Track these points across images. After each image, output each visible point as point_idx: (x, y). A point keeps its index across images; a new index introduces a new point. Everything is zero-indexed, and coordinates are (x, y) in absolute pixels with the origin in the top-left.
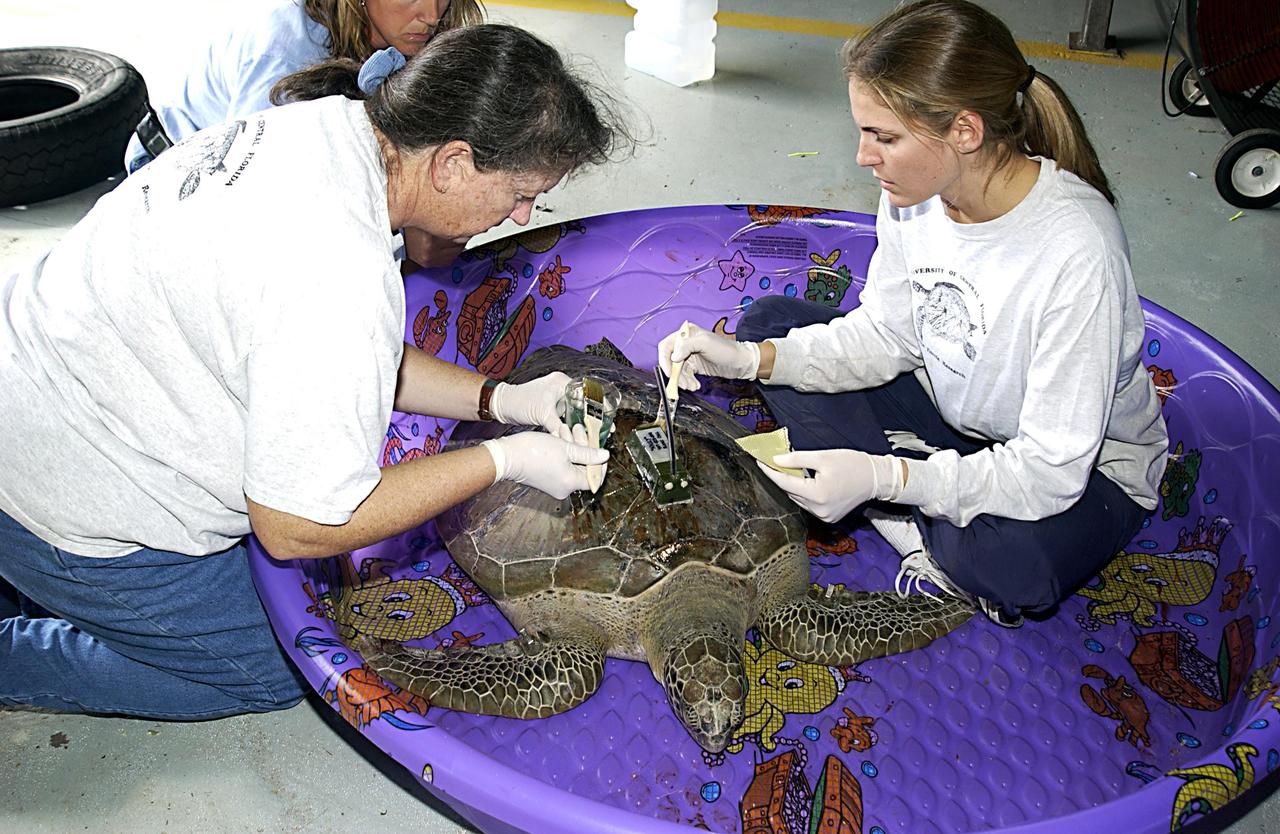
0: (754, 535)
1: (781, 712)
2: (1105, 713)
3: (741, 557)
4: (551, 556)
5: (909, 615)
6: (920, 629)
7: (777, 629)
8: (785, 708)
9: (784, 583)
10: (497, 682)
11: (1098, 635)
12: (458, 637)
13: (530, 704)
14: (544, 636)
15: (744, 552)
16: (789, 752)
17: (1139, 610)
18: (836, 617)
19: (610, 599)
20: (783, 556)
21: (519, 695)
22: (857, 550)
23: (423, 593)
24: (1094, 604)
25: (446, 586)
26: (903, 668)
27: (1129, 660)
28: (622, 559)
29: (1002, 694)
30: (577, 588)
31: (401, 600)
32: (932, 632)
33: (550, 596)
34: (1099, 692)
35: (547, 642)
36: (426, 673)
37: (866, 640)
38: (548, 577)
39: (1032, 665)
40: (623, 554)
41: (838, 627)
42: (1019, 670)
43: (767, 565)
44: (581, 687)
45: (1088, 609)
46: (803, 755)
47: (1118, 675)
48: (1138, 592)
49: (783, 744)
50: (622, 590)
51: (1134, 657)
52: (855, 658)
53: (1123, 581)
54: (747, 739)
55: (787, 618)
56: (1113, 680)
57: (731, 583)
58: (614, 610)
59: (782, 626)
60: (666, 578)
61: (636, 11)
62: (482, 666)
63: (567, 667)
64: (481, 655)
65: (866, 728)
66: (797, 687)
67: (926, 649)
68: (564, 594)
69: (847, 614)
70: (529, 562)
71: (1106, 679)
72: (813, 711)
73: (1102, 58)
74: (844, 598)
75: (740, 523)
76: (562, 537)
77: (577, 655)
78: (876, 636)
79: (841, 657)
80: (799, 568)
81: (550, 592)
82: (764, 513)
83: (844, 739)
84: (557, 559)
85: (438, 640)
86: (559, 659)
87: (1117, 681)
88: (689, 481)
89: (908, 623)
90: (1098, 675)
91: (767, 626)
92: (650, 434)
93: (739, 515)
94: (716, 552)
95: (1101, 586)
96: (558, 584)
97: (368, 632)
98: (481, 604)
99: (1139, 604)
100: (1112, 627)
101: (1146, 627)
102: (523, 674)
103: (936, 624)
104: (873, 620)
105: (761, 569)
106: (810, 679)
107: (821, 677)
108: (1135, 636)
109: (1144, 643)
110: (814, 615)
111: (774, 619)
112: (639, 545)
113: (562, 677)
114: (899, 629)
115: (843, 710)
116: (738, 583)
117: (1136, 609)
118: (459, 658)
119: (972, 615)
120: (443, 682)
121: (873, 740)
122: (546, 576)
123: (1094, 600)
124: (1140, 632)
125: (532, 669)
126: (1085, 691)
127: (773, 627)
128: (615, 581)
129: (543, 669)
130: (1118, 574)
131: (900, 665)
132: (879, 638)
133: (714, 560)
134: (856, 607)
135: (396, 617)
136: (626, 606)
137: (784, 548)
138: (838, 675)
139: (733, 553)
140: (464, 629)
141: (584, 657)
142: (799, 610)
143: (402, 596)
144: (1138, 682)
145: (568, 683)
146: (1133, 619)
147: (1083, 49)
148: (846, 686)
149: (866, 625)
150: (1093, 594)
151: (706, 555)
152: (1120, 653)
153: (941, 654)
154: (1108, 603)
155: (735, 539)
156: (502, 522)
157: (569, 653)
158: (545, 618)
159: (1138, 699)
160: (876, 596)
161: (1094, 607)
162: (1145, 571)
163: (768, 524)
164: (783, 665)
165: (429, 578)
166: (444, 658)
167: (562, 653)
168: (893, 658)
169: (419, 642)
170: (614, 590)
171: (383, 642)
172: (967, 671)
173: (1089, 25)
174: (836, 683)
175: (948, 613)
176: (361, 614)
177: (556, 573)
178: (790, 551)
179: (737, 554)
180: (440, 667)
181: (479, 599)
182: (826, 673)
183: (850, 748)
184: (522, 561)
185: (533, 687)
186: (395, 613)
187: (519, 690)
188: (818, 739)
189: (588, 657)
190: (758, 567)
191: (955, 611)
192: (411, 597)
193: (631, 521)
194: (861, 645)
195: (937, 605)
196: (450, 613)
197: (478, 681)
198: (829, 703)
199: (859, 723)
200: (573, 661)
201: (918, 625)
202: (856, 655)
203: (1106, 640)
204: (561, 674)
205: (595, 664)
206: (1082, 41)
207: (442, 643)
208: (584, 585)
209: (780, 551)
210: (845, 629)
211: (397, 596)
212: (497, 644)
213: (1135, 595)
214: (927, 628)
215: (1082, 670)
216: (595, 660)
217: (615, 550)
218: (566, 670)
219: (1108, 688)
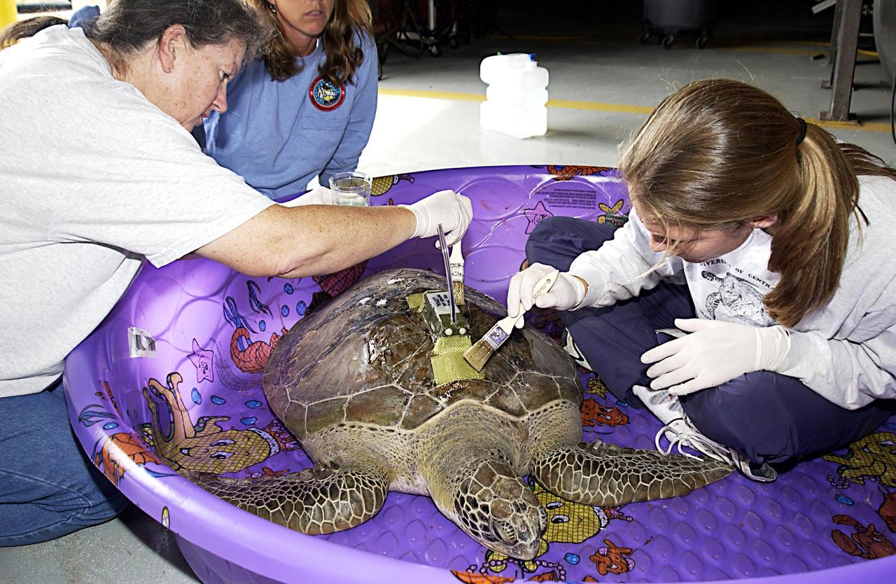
0: (527, 385)
1: (546, 541)
2: (857, 553)
3: (514, 400)
4: (345, 395)
5: (670, 467)
6: (680, 478)
7: (546, 471)
8: (550, 538)
9: (555, 431)
10: (287, 499)
11: (848, 492)
12: (265, 471)
13: (313, 518)
14: (335, 465)
15: (517, 397)
16: (549, 573)
17: (886, 474)
18: (601, 462)
19: (393, 431)
20: (555, 408)
21: (304, 511)
22: (629, 423)
23: (246, 440)
24: (844, 468)
25: (267, 436)
26: (665, 512)
27: (878, 512)
28: (406, 395)
29: (757, 534)
30: (365, 421)
31: (225, 444)
32: (691, 482)
33: (341, 429)
34: (850, 536)
35: (336, 469)
36: (230, 494)
37: (628, 483)
38: (341, 412)
39: (784, 512)
40: (406, 391)
41: (602, 470)
42: (773, 516)
43: (538, 413)
44: (361, 506)
45: (838, 472)
46: (561, 575)
47: (868, 524)
48: (884, 461)
49: (544, 566)
50: (403, 422)
51: (882, 510)
52: (618, 498)
53: (871, 452)
54: (511, 560)
55: (556, 460)
56: (863, 527)
57: (502, 422)
58: (396, 441)
59: (551, 467)
60: (443, 413)
61: (488, 85)
62: (278, 488)
63: (349, 488)
64: (279, 481)
65: (624, 556)
66: (563, 522)
67: (685, 498)
68: (353, 427)
69: (612, 461)
70: (327, 402)
71: (855, 526)
72: (576, 541)
73: (846, 126)
74: (610, 450)
75: (515, 373)
76: (356, 379)
77: (361, 479)
78: (639, 481)
79: (604, 497)
80: (570, 421)
81: (342, 425)
82: (539, 370)
83: (602, 565)
84: (349, 397)
85: (249, 473)
86: (344, 481)
87: (867, 529)
88: (466, 329)
89: (669, 473)
90: (849, 523)
91: (538, 468)
92: (439, 296)
93: (514, 367)
94: (489, 393)
95: (850, 456)
96: (349, 418)
97: (190, 468)
98: (292, 450)
99: (885, 470)
100: (861, 486)
101: (892, 487)
102: (310, 493)
103: (695, 476)
104: (636, 467)
105: (533, 415)
106: (576, 517)
107: (586, 515)
108: (883, 494)
109: (892, 499)
110: (580, 459)
111: (544, 462)
112: (420, 383)
113: (344, 496)
114: (660, 477)
115: (604, 542)
116: (510, 423)
117: (883, 473)
118: (262, 484)
119: (729, 472)
120: (242, 501)
121: (630, 566)
122: (339, 412)
123: (843, 465)
124: (888, 491)
125: (319, 489)
126: (835, 535)
127: (544, 469)
128: (397, 415)
129: (328, 489)
130: (866, 447)
131: (661, 509)
132: (641, 482)
133: (487, 399)
134: (621, 458)
135: (218, 457)
136: (407, 437)
137: (556, 401)
138: (602, 514)
139: (506, 396)
140: (273, 465)
141: (367, 482)
142: (567, 454)
143: (227, 441)
144: (889, 531)
145: (349, 502)
146: (881, 481)
147: (831, 120)
148: (608, 523)
149: (629, 471)
150: (842, 461)
151: (480, 393)
152: (871, 507)
153: (700, 502)
154: (857, 468)
155: (508, 385)
156: (311, 374)
157: (353, 477)
158: (336, 448)
159: (888, 543)
160: (641, 452)
161: (843, 471)
162: (891, 445)
163: (541, 379)
164: (552, 505)
165: (254, 429)
166: (249, 484)
167: (346, 477)
168: (654, 503)
169: (233, 474)
170: (397, 423)
171: (201, 474)
172: (724, 516)
173: (835, 103)
174: (600, 520)
175: (706, 468)
176: (188, 455)
177: (348, 408)
178: (561, 404)
179: (510, 397)
180: (242, 490)
181: (292, 446)
182: (591, 513)
183: (607, 571)
184: (321, 401)
185: (317, 503)
186: (217, 453)
187: (305, 506)
188: (577, 563)
189: (370, 482)
190: (530, 413)
191: (713, 468)
192: (235, 442)
193: (415, 364)
194: (624, 487)
195: (696, 462)
196: (265, 455)
197: (271, 499)
198: (590, 535)
199: (618, 551)
200: (356, 483)
201: (678, 476)
202: (618, 496)
203: (856, 496)
204: (344, 493)
205: (376, 488)
206: (830, 115)
207: (251, 475)
208: (371, 419)
209: (553, 403)
210: (609, 473)
211: (222, 441)
212: (295, 473)
213: (882, 462)
214: (687, 479)
215: (833, 518)
216: (377, 485)
217: (400, 388)
218: (348, 490)
219: (859, 533)
